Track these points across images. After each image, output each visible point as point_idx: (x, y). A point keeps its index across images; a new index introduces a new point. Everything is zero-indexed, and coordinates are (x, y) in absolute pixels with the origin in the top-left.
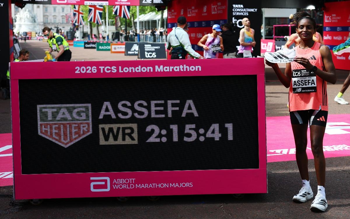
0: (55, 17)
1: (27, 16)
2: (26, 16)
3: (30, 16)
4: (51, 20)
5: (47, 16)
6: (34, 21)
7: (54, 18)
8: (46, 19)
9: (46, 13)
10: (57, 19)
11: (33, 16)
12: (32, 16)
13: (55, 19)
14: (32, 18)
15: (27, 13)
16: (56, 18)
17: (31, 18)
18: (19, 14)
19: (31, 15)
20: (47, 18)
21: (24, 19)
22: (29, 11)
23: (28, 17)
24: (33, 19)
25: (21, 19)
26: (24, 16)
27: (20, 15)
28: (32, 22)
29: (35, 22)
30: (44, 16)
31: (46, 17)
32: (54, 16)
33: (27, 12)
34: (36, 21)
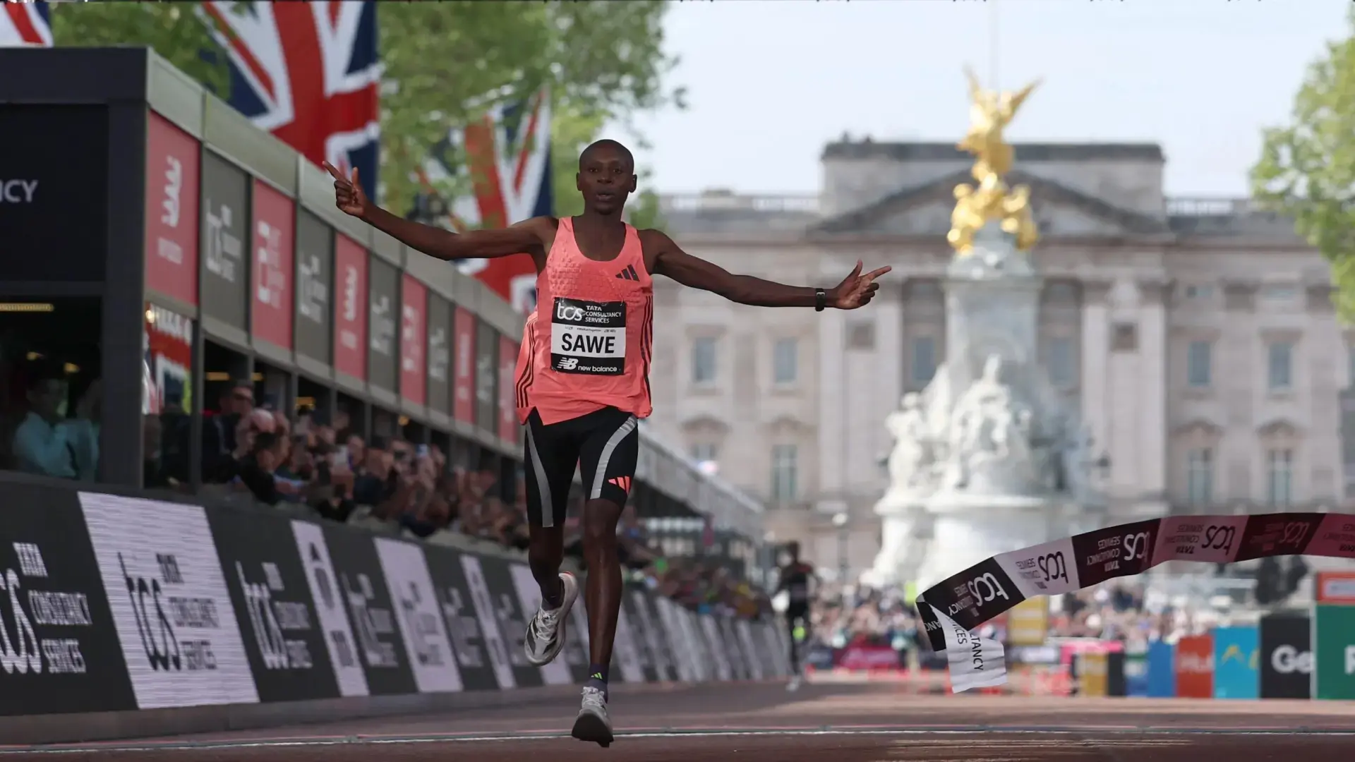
0: (1281, 442)
1: (988, 427)
2: (976, 423)
3: (1017, 421)
4: (1240, 472)
5: (1210, 429)
6: (1050, 481)
7: (1272, 455)
8: (1199, 466)
9: (1200, 397)
10: (1302, 468)
11: (1048, 430)
12: (1035, 425)
13: (1280, 466)
14: (1036, 441)
15: (987, 400)
16: (1288, 455)
17: (1023, 451)
18: (921, 407)
19: (1026, 415)
20: (1207, 456)
21: (964, 458)
22: (1007, 376)
23: (999, 435)
24: (1043, 454)
25: (929, 454)
26: (964, 422)
27: (924, 418)
28: (1034, 489)
29: (1061, 485)
30: (1176, 430)
31: (1198, 440)
32: (1272, 429)
33: (988, 385)
34: (1076, 475)
